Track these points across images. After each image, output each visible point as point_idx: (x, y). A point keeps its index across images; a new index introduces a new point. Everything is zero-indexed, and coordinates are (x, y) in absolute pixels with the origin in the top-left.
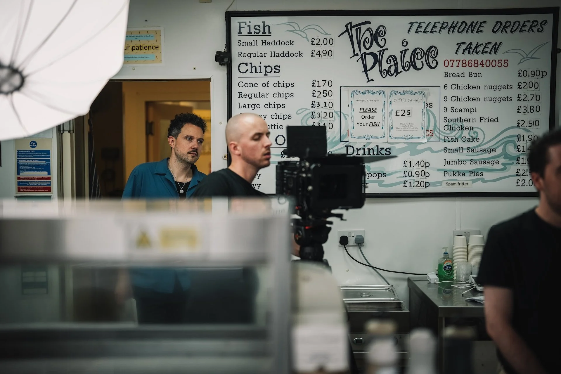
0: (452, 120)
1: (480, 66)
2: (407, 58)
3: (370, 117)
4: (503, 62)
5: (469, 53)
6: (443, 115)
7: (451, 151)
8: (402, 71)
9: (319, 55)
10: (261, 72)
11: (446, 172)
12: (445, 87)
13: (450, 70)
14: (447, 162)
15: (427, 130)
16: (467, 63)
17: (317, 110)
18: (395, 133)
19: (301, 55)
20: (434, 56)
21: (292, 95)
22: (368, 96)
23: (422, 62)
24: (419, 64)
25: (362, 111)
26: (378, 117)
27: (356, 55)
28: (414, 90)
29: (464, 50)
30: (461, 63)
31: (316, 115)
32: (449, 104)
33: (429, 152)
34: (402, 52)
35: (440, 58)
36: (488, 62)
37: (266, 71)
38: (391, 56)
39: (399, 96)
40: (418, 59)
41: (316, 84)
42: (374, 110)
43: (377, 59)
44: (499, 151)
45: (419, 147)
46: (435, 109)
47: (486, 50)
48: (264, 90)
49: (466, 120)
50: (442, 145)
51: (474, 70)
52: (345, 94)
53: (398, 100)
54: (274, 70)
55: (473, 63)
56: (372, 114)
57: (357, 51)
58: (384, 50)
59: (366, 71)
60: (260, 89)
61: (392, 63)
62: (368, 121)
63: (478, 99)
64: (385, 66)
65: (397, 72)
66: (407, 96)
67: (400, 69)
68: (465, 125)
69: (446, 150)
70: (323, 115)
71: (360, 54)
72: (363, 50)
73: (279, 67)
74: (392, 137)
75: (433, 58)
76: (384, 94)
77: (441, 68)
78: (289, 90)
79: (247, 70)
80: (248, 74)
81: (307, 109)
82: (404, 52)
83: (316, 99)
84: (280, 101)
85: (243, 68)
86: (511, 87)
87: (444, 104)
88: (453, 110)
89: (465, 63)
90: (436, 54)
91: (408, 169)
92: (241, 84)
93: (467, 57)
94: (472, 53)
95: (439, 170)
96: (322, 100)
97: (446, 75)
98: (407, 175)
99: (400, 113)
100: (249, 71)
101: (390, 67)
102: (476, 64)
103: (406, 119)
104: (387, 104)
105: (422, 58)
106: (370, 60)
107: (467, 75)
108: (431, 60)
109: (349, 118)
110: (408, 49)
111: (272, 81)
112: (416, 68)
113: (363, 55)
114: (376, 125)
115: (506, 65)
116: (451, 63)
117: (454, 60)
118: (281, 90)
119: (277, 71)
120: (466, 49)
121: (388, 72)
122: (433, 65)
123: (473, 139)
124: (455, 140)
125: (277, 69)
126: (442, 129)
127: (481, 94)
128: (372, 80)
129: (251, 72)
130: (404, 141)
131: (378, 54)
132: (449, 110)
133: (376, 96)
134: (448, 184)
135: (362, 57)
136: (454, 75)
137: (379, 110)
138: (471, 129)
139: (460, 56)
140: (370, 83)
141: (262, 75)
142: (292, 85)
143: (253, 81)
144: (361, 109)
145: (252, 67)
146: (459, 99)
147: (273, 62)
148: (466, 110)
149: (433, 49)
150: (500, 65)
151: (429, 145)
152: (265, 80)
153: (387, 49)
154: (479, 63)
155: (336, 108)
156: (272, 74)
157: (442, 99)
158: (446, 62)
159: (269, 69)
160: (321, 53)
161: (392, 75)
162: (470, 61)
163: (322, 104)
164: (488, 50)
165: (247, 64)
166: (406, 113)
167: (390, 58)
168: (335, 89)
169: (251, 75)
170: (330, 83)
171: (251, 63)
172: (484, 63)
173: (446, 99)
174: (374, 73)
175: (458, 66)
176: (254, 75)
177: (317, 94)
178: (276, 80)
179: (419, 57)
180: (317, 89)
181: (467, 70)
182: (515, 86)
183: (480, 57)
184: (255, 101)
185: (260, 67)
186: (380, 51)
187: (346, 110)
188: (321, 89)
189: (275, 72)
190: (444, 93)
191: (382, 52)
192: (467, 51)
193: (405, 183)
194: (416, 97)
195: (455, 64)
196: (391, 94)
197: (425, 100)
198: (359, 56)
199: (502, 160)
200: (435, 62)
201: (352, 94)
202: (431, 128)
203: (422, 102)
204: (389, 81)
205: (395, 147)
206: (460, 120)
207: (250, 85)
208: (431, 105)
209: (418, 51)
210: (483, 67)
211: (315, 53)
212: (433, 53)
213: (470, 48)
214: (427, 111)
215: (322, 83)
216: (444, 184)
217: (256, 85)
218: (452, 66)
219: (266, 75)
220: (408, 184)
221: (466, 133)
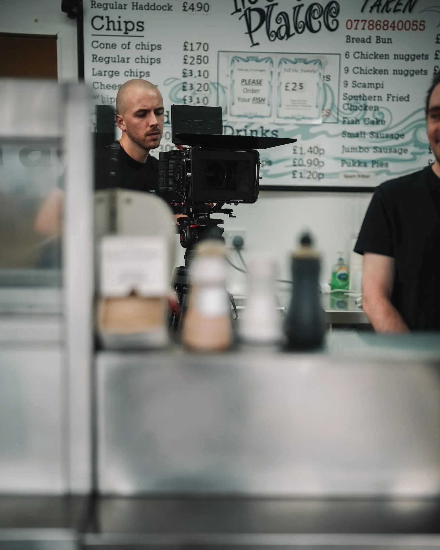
0: (353, 97)
1: (390, 29)
2: (302, 17)
3: (254, 91)
4: (418, 24)
5: (378, 11)
6: (343, 90)
7: (351, 135)
8: (294, 34)
9: (193, 9)
10: (120, 29)
11: (344, 161)
12: (347, 55)
13: (354, 34)
14: (345, 149)
15: (323, 110)
16: (374, 25)
17: (189, 80)
18: (284, 112)
19: (170, 8)
20: (335, 15)
21: (159, 61)
22: (252, 64)
23: (320, 22)
24: (315, 25)
25: (244, 83)
26: (263, 92)
27: (238, 10)
28: (309, 58)
29: (372, 8)
30: (367, 24)
31: (188, 87)
32: (350, 77)
33: (324, 136)
34: (295, 8)
35: (342, 18)
36: (400, 24)
37: (126, 29)
38: (281, 13)
39: (289, 65)
40: (315, 18)
41: (189, 47)
42: (259, 83)
43: (264, 17)
44: (408, 137)
45: (313, 130)
46: (333, 83)
47: (399, 7)
48: (124, 53)
49: (370, 98)
50: (341, 128)
51: (383, 34)
52: (225, 60)
53: (289, 71)
54: (136, 27)
55: (382, 25)
56: (256, 88)
57: (240, 6)
58: (273, 5)
59: (250, 32)
60: (120, 52)
61: (283, 23)
62: (251, 96)
63: (385, 72)
64: (274, 27)
65: (288, 34)
66: (300, 66)
67: (292, 30)
68: (370, 103)
69: (344, 133)
70: (196, 87)
71: (243, 10)
72: (248, 5)
73: (143, 23)
74: (280, 116)
75: (333, 17)
76: (272, 62)
77: (342, 31)
78: (155, 54)
79: (103, 26)
80: (104, 31)
81: (176, 79)
82: (297, 8)
83: (188, 67)
84: (144, 67)
85: (98, 23)
86: (427, 57)
87: (344, 77)
88: (355, 85)
89: (373, 25)
90: (337, 12)
91: (298, 156)
92: (95, 45)
93: (376, 16)
94: (382, 12)
95: (336, 159)
96: (196, 68)
97: (349, 39)
98: (297, 163)
99: (291, 86)
100: (106, 27)
101: (279, 29)
102: (385, 26)
103: (298, 95)
104: (275, 75)
105: (319, 17)
106: (255, 18)
107: (374, 40)
108: (330, 19)
109: (228, 92)
110: (302, 5)
111: (135, 41)
112: (312, 30)
113: (248, 11)
114: (261, 101)
115: (422, 27)
116: (354, 24)
117: (358, 21)
118: (146, 54)
119: (140, 29)
120: (375, 5)
121: (277, 34)
122: (333, 27)
123: (378, 122)
124: (356, 122)
125: (140, 26)
126: (341, 108)
127: (391, 64)
128: (258, 44)
129: (108, 29)
130: (294, 121)
131: (266, 10)
132: (350, 84)
133: (262, 65)
134: (346, 177)
135: (245, 14)
136: (358, 40)
137: (265, 83)
138: (377, 108)
139: (367, 16)
140: (256, 49)
141: (122, 33)
142: (159, 47)
143: (111, 40)
144: (243, 81)
145: (109, 22)
146: (362, 71)
147: (135, 16)
148: (371, 85)
149: (334, 5)
150: (415, 27)
151: (326, 127)
152: (126, 40)
153: (276, 4)
154: (389, 25)
155: (213, 78)
156: (134, 33)
157: (343, 71)
158: (349, 23)
159: (130, 26)
160: (195, 7)
161: (282, 38)
162: (379, 23)
163: (196, 73)
164: (402, 8)
165: (102, 18)
166: (298, 87)
167: (281, 16)
168: (212, 54)
169: (109, 33)
170: (206, 46)
171: (108, 17)
172: (396, 25)
173: (347, 70)
174: (260, 35)
175: (363, 29)
176: (112, 32)
177: (189, 60)
178: (139, 41)
179: (316, 16)
180: (189, 53)
181: (374, 33)
182: (432, 56)
183: (391, 17)
184: (113, 67)
185: (119, 22)
186: (268, 7)
187: (225, 81)
188: (195, 54)
189: (138, 30)
190: (345, 63)
191: (271, 7)
192: (375, 9)
193: (294, 173)
194: (311, 66)
195: (361, 25)
196: (280, 63)
197: (321, 71)
198: (242, 13)
199: (411, 149)
200: (335, 22)
201: (233, 61)
202: (328, 106)
203: (317, 75)
204: (279, 45)
205: (283, 129)
206: (362, 97)
207: (107, 46)
208: (328, 78)
209: (315, 7)
210: (394, 30)
211: (188, 6)
212: (334, 10)
213: (380, 4)
214: (324, 85)
215: (195, 47)
216: (341, 176)
217: (114, 46)
218: (356, 29)
219: (126, 33)
220: (298, 175)
221: (369, 114)
